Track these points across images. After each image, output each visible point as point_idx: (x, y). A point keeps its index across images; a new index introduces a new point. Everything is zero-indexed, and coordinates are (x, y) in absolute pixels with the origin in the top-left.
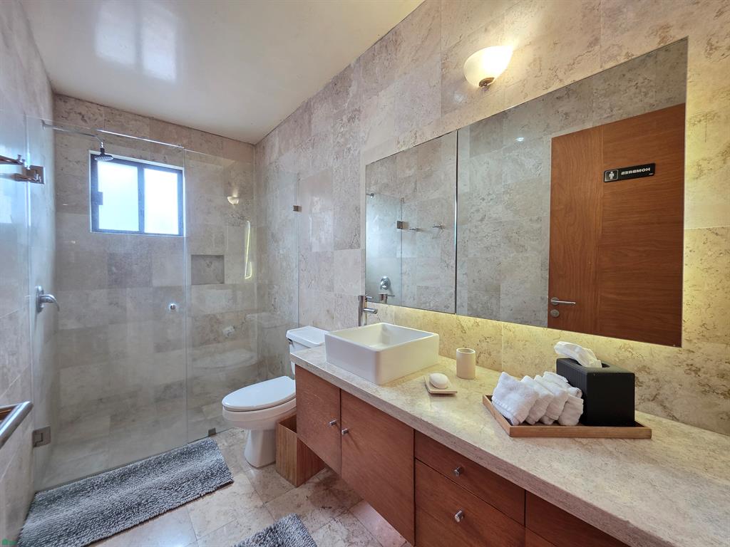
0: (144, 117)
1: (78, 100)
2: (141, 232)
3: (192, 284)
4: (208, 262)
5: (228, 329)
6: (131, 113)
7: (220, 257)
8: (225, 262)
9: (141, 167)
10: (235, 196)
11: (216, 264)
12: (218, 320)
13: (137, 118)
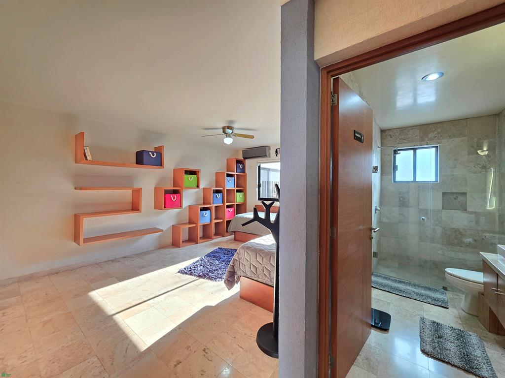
0: (416, 126)
1: (389, 130)
2: (414, 181)
3: (443, 209)
4: (455, 197)
5: (468, 240)
6: (411, 127)
7: (464, 194)
8: (468, 197)
9: (415, 150)
10: (485, 149)
11: (460, 198)
12: (460, 232)
13: (413, 128)
